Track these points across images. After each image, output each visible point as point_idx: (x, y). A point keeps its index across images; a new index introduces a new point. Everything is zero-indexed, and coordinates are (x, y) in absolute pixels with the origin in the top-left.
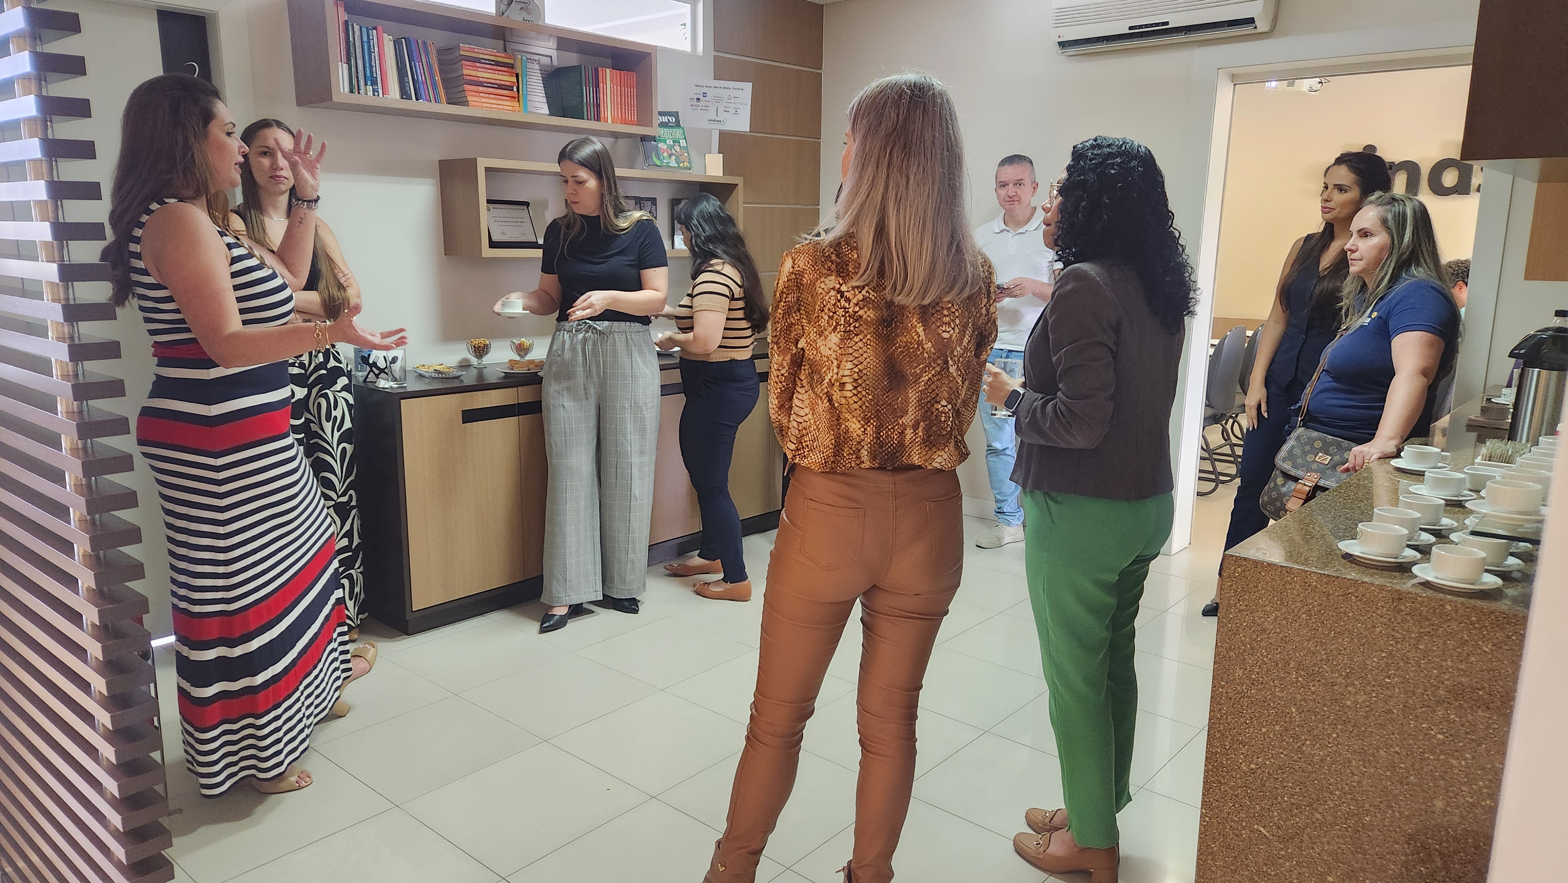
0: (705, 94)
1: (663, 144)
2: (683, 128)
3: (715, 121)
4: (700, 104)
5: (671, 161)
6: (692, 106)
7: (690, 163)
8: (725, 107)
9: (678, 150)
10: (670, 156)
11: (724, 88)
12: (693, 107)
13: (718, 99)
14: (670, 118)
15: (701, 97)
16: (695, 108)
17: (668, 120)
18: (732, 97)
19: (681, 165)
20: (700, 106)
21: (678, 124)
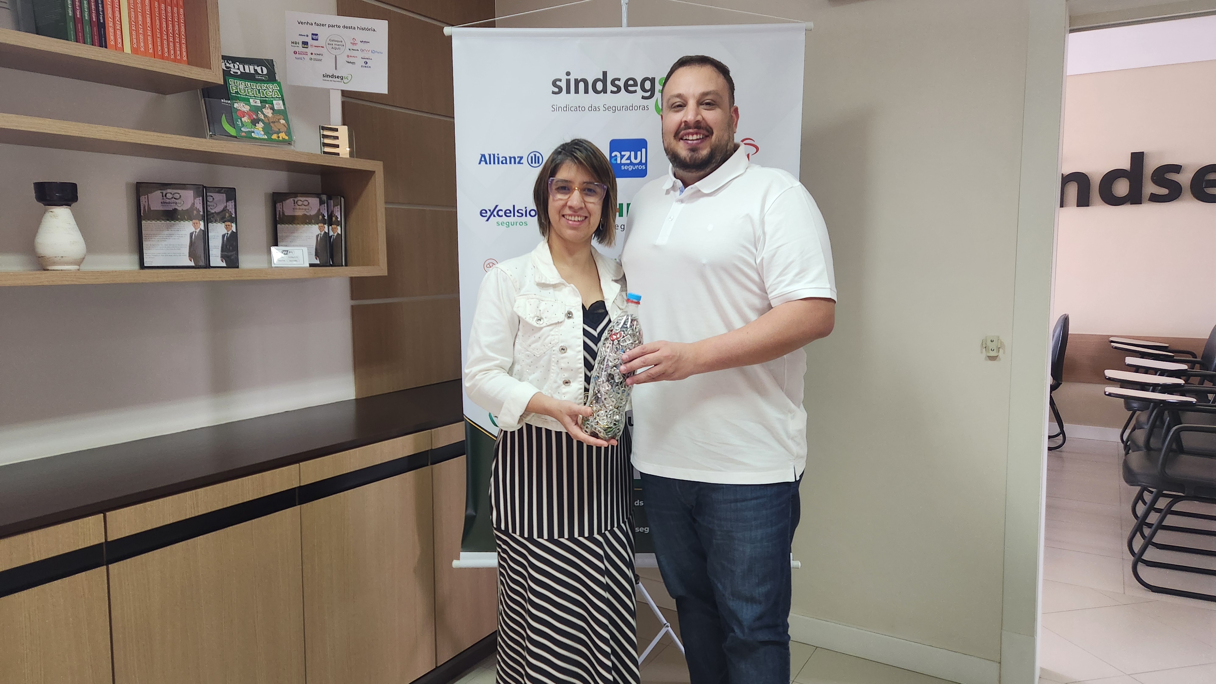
0: (315, 37)
1: (242, 104)
2: (279, 84)
3: (332, 76)
4: (309, 50)
5: (255, 130)
6: (295, 53)
7: (288, 133)
8: (348, 56)
9: (270, 115)
10: (255, 122)
11: (344, 27)
12: (297, 56)
13: (336, 44)
14: (259, 69)
15: (309, 40)
16: (301, 56)
17: (256, 70)
18: (358, 41)
19: (274, 137)
20: (309, 54)
21: (271, 77)
